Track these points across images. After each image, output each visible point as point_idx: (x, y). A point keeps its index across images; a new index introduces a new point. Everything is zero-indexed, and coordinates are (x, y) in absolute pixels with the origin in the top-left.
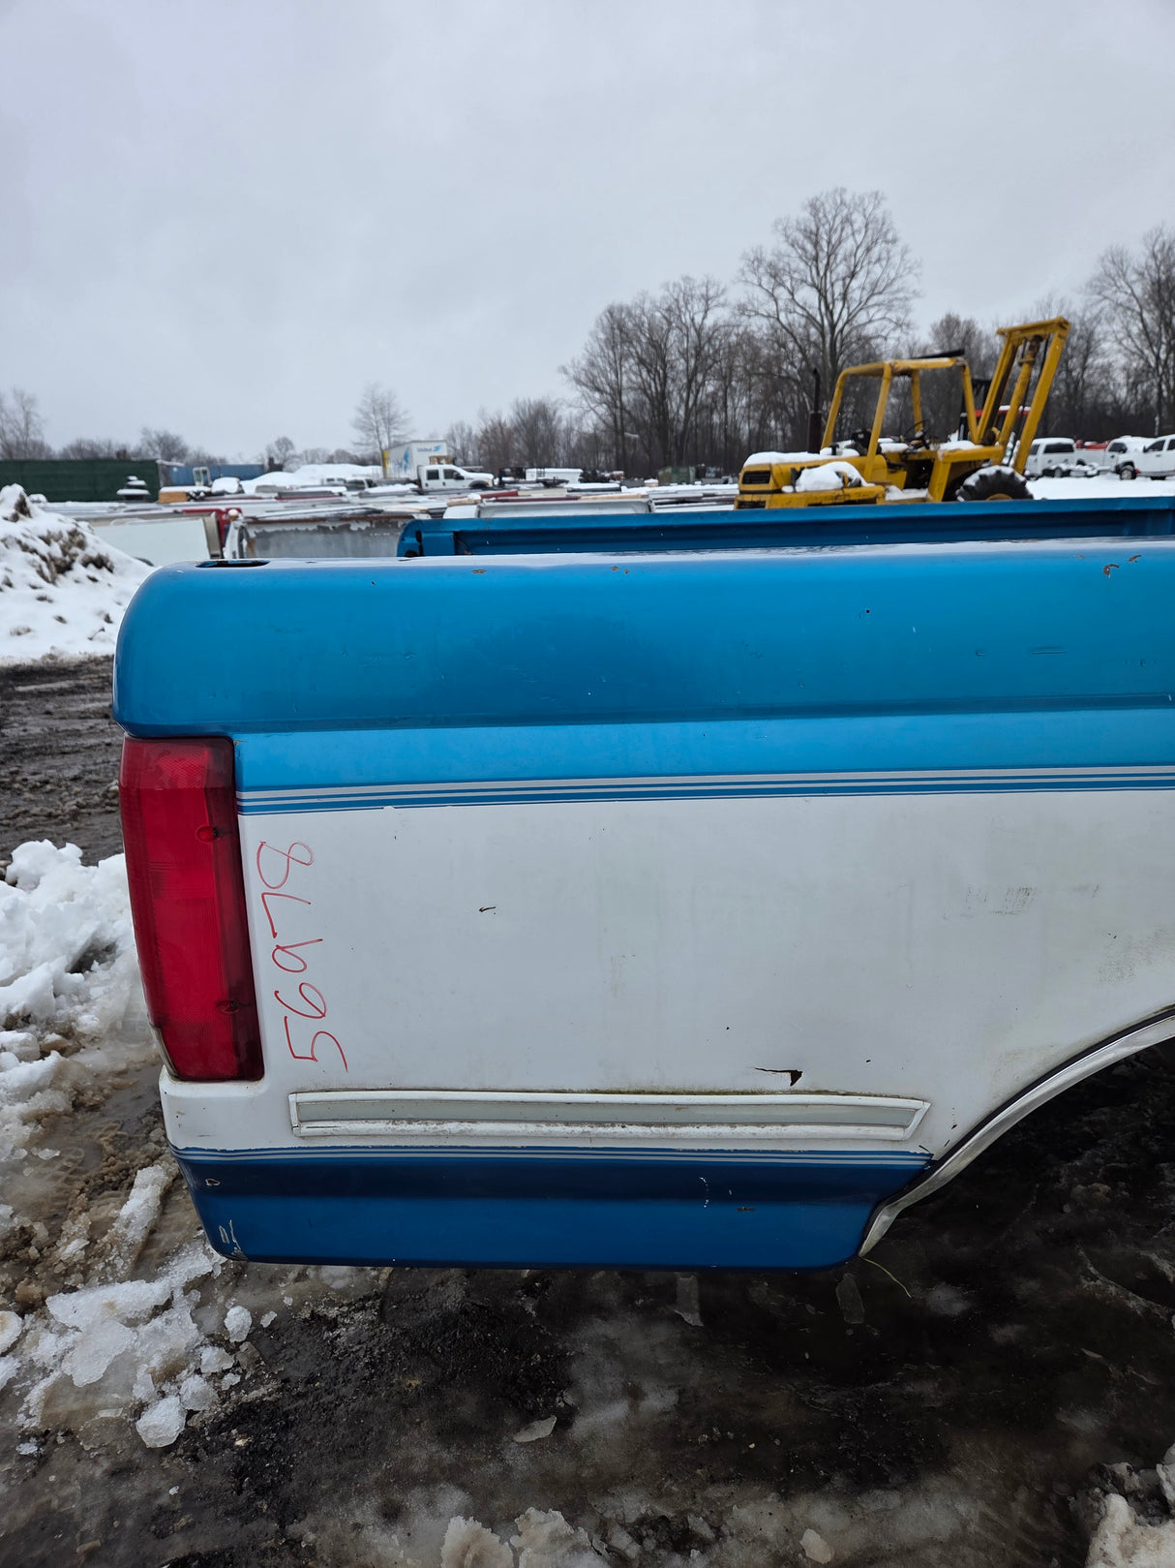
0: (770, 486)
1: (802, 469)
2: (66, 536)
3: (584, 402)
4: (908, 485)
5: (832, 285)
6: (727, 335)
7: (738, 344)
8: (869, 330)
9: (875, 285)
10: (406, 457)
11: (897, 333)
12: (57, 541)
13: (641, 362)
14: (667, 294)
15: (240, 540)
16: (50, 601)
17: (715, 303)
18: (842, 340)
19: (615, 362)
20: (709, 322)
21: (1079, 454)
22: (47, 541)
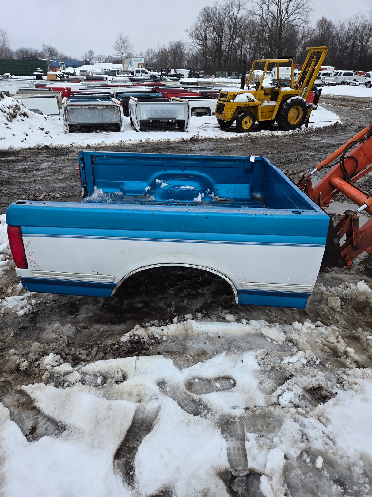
0: (227, 99)
1: (237, 94)
2: (14, 106)
3: (193, 44)
4: (272, 100)
5: (283, 4)
6: (245, 21)
7: (249, 24)
8: (294, 23)
9: (298, 5)
10: (130, 63)
11: (304, 25)
12: (12, 108)
13: (214, 29)
14: (225, 3)
15: (65, 110)
16: (10, 129)
17: (242, 8)
18: (284, 26)
19: (205, 29)
20: (239, 16)
21: (355, 77)
22: (9, 108)
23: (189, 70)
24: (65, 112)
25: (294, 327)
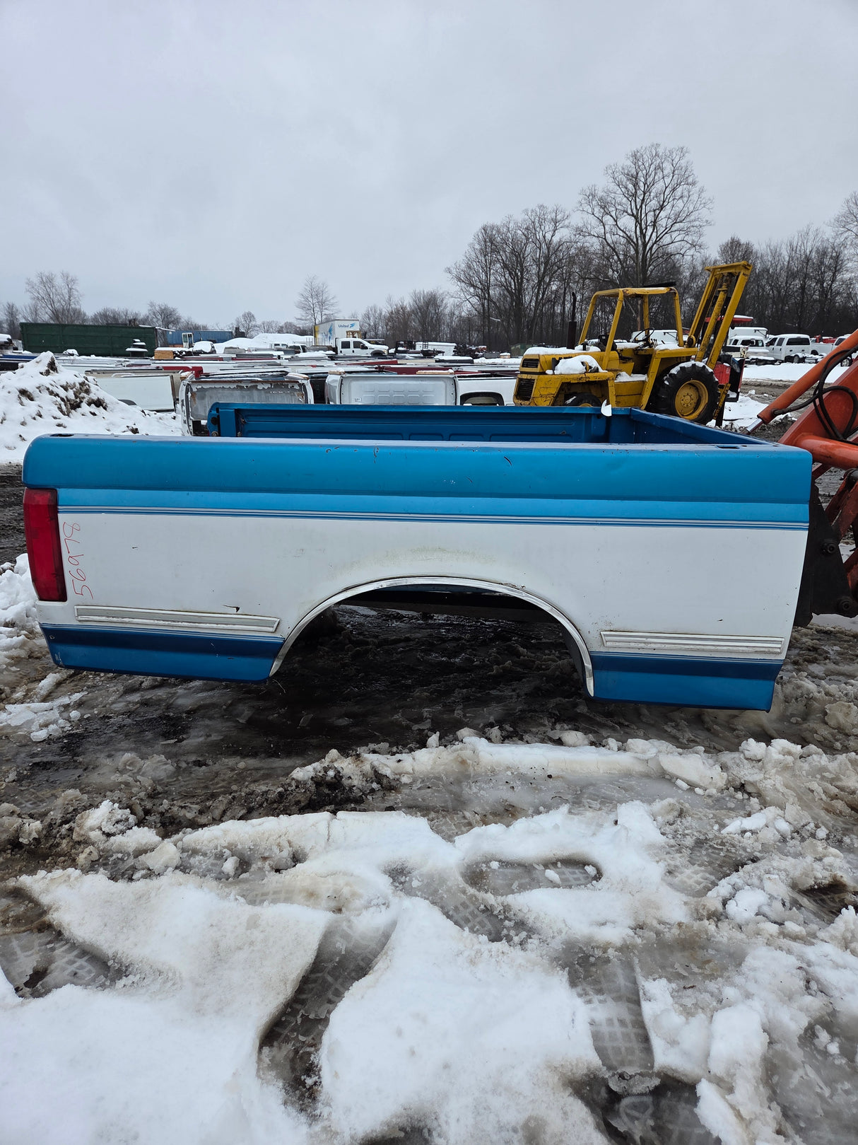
0: (538, 370)
1: (560, 359)
2: (78, 385)
3: (462, 295)
4: (635, 371)
5: (646, 215)
6: (568, 248)
7: (577, 255)
8: (671, 248)
9: (678, 215)
10: (330, 331)
11: (692, 251)
12: (72, 389)
13: (505, 266)
14: (526, 217)
15: (187, 393)
16: (65, 427)
17: (561, 225)
18: (651, 255)
19: (486, 266)
20: (556, 239)
21: (813, 346)
22: (66, 389)
23: (455, 344)
24: (187, 397)
25: (746, 752)
